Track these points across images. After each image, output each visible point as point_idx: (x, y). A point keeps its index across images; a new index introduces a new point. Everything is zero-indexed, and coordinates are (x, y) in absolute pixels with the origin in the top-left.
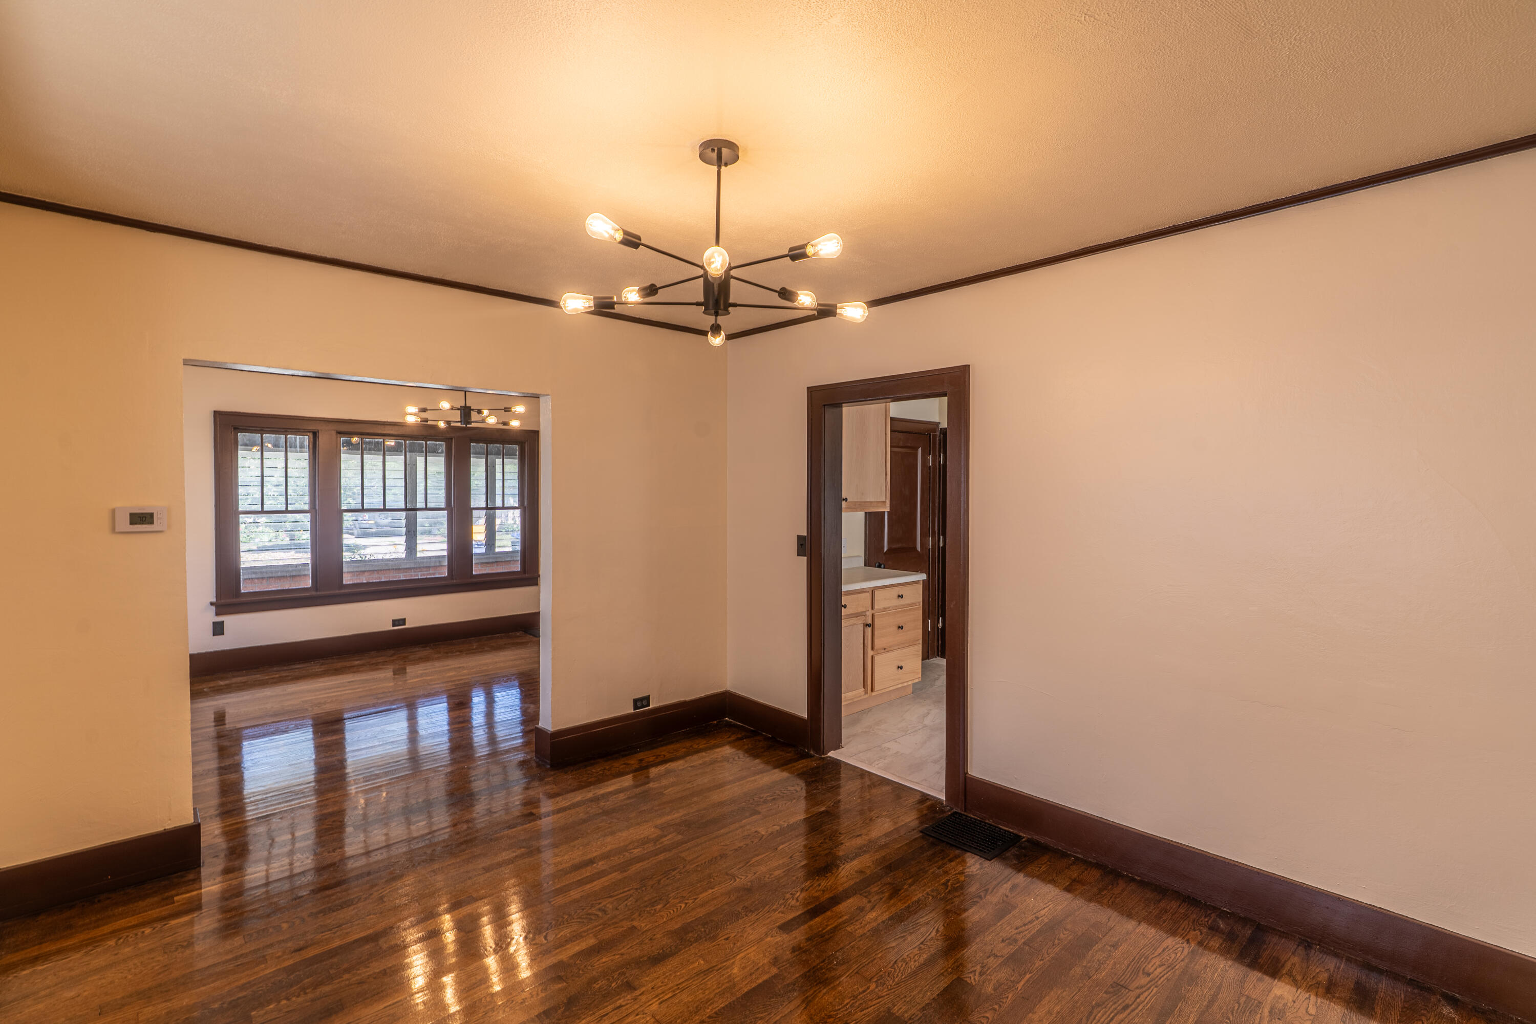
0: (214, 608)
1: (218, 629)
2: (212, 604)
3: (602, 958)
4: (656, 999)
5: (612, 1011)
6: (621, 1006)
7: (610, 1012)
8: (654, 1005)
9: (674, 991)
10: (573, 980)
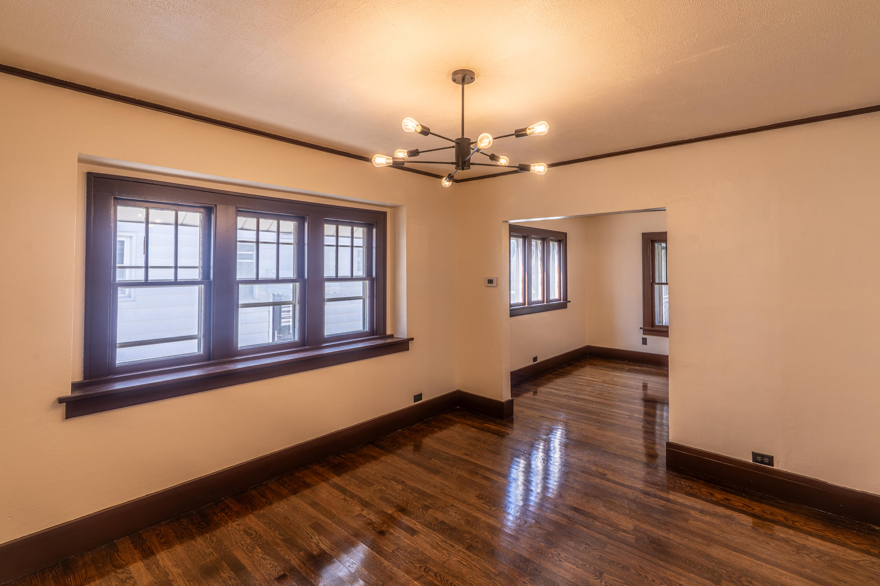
0: (642, 330)
1: (644, 342)
2: (641, 328)
3: (487, 532)
4: (461, 559)
5: (450, 544)
6: (453, 547)
7: (448, 544)
8: (457, 559)
9: (469, 565)
10: (468, 526)
